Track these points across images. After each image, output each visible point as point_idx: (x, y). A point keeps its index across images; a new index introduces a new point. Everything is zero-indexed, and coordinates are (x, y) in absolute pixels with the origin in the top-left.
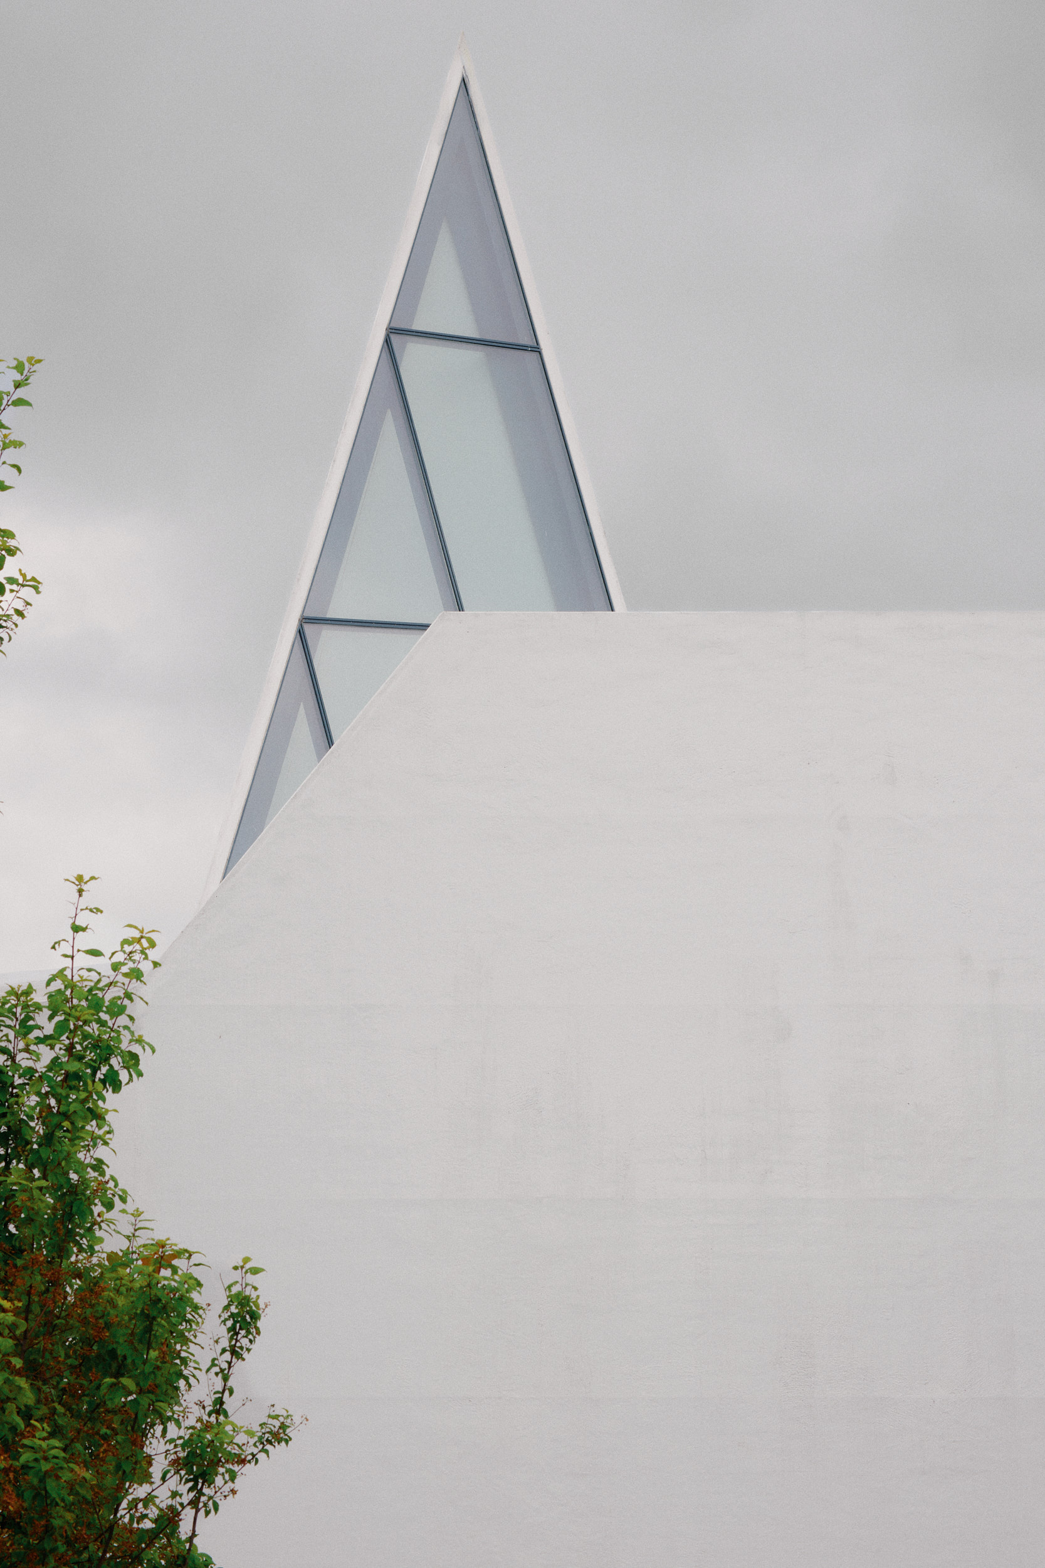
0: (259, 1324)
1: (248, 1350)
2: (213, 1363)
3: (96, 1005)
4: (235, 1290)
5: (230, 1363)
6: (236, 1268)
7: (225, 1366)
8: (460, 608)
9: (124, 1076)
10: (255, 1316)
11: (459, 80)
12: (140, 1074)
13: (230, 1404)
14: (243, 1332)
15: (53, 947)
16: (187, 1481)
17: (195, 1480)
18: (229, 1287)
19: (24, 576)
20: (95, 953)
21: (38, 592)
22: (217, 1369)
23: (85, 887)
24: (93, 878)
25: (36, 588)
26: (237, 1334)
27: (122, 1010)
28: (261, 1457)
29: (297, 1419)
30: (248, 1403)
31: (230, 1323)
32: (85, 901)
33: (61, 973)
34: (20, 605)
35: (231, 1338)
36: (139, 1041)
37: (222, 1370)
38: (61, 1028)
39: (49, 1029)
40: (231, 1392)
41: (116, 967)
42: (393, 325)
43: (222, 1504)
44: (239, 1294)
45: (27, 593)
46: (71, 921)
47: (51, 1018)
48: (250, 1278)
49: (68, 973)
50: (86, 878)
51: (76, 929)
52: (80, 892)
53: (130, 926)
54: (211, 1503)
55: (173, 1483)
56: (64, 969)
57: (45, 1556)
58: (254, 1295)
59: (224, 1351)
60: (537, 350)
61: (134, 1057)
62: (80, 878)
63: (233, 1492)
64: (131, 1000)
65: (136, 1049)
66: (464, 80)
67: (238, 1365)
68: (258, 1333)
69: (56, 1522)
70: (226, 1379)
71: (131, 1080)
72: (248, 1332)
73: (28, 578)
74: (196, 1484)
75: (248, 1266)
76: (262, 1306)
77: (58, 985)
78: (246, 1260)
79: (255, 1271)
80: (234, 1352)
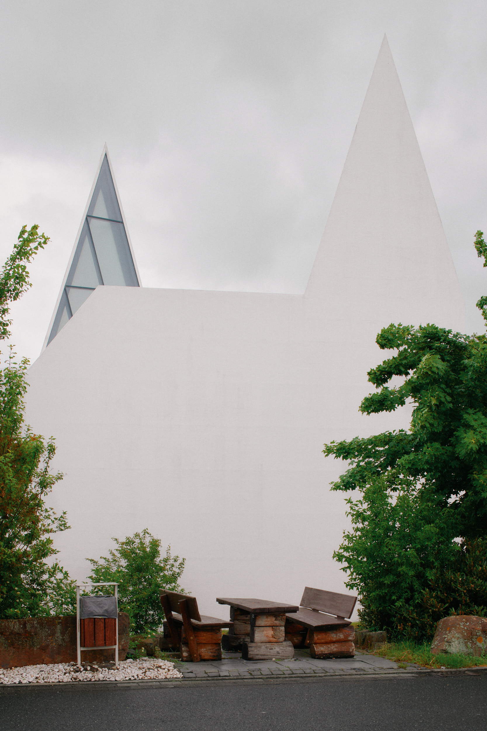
0: (55, 451)
1: (53, 457)
2: (45, 460)
3: (16, 376)
4: (49, 443)
5: (48, 460)
6: (49, 439)
7: (47, 461)
8: (103, 285)
9: (23, 392)
10: (54, 450)
11: (105, 154)
12: (26, 392)
13: (48, 469)
14: (51, 453)
15: (5, 362)
16: (41, 488)
17: (42, 488)
18: (48, 443)
19: (29, 282)
20: (15, 363)
21: (31, 287)
22: (45, 462)
23: (12, 348)
24: (14, 345)
25: (31, 286)
26: (50, 454)
27: (22, 377)
28: (56, 482)
29: (64, 474)
30: (53, 469)
31: (48, 451)
32: (12, 351)
33: (7, 368)
34: (26, 289)
35: (49, 455)
36: (26, 383)
37: (47, 462)
38: (8, 381)
39: (5, 381)
40: (49, 467)
41: (20, 367)
42: (88, 215)
43: (48, 494)
44: (50, 444)
45: (29, 286)
46: (9, 356)
47: (5, 379)
48: (53, 441)
49: (9, 368)
50: (12, 346)
51: (10, 358)
52: (11, 349)
53: (23, 357)
54: (46, 493)
55: (37, 488)
56: (8, 367)
57: (9, 504)
58: (54, 445)
59: (47, 458)
60: (122, 223)
61: (25, 388)
62: (11, 346)
63: (51, 491)
64: (24, 375)
65: (26, 385)
66: (106, 154)
67: (50, 461)
68: (55, 454)
69: (12, 497)
70: (47, 464)
71: (24, 393)
72: (53, 453)
73: (30, 283)
74: (42, 489)
75: (52, 438)
76: (56, 447)
77: (6, 371)
78: (52, 437)
79: (54, 439)
80: (49, 458)
